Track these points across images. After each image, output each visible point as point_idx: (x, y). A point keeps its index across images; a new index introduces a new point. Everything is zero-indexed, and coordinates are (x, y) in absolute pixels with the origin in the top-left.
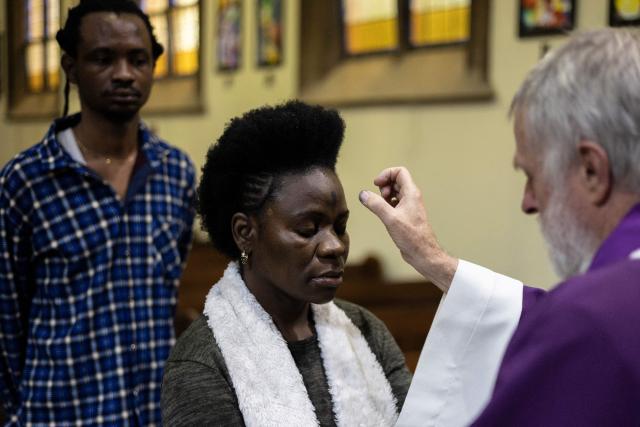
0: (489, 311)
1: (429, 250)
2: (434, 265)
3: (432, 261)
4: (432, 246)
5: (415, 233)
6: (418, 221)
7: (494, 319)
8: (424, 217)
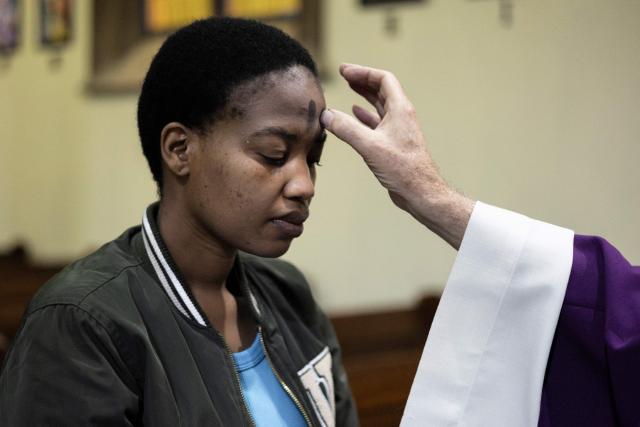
0: (521, 269)
1: (427, 185)
2: (436, 207)
3: (433, 201)
4: (431, 179)
5: (403, 163)
6: (410, 145)
7: (531, 281)
8: (418, 138)
